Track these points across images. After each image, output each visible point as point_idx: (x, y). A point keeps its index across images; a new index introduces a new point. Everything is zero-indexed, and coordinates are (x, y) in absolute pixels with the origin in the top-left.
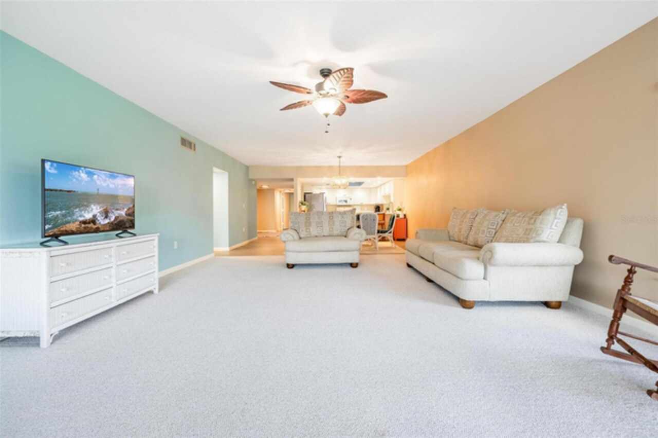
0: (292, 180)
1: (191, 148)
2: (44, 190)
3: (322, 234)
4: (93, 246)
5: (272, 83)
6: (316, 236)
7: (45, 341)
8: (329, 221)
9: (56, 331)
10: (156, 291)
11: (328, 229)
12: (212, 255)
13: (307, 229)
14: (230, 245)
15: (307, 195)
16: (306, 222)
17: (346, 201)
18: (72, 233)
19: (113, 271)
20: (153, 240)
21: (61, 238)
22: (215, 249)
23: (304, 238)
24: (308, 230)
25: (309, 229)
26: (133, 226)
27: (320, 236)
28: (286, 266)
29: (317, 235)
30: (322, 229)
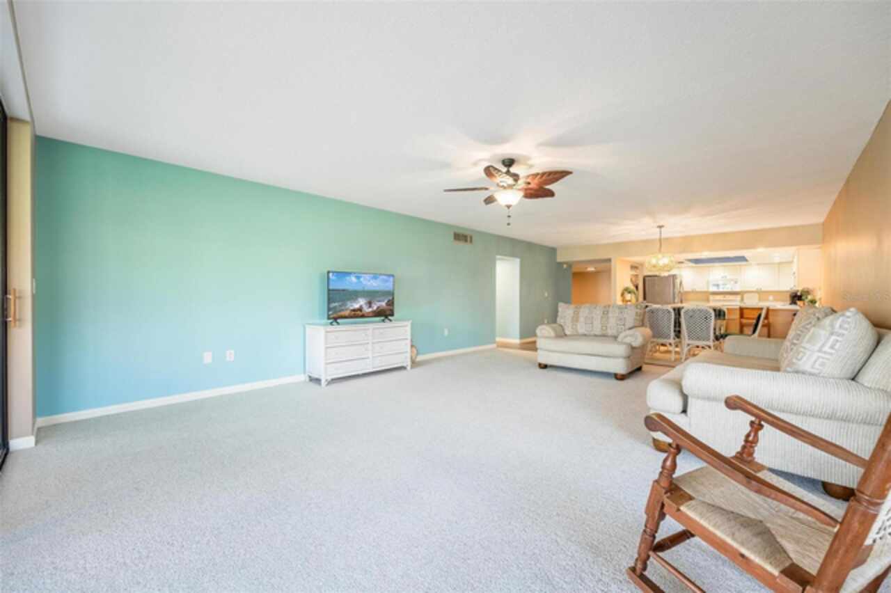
0: (609, 260)
1: (466, 241)
2: (329, 290)
3: (592, 333)
4: (361, 327)
5: (446, 191)
6: (585, 335)
7: (323, 382)
8: (602, 317)
9: (329, 378)
10: (409, 368)
11: (600, 326)
12: (495, 345)
13: (573, 325)
14: (522, 337)
15: (647, 279)
16: (573, 317)
17: (718, 285)
18: (346, 317)
19: (370, 347)
20: (406, 326)
21: (339, 321)
22: (498, 339)
23: (570, 336)
24: (574, 327)
25: (576, 325)
26: (392, 315)
27: (590, 336)
28: (537, 365)
29: (586, 333)
30: (592, 327)
